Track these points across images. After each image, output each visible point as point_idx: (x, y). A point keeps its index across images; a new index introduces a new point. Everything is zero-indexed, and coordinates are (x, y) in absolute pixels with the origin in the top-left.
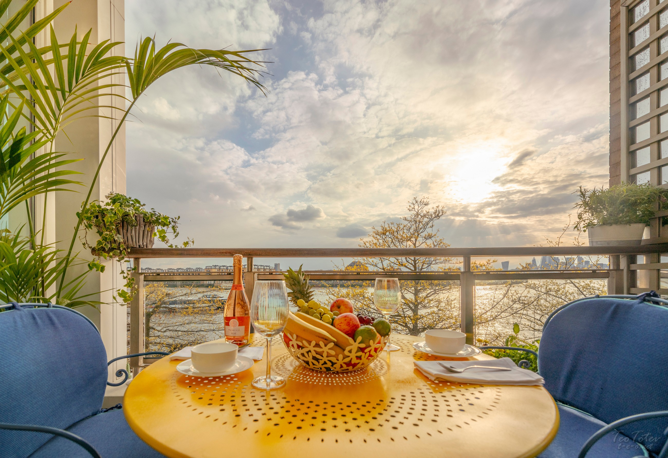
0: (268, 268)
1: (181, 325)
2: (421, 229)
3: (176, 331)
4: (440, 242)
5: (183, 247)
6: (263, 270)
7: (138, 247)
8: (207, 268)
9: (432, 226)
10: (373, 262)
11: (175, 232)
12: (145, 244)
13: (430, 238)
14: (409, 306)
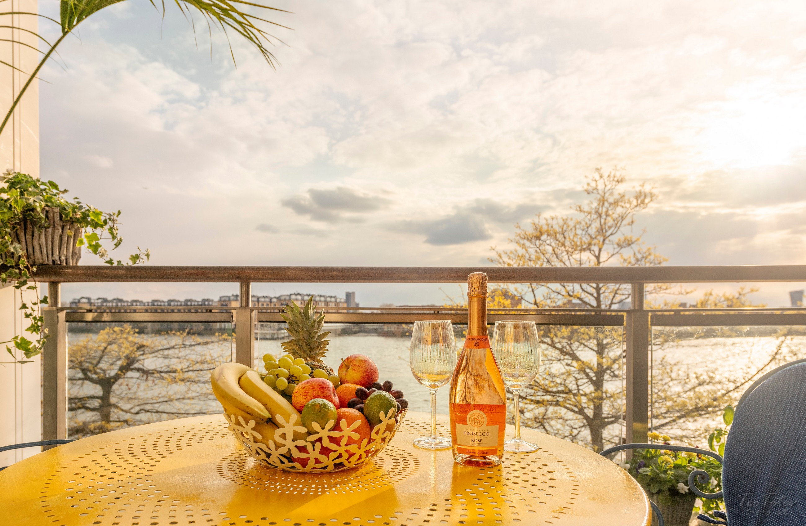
0: (333, 299)
1: (166, 401)
2: (610, 227)
3: (157, 412)
4: (647, 254)
5: (131, 263)
6: (323, 304)
7: (51, 263)
8: (223, 299)
9: (632, 222)
10: (516, 290)
11: (114, 238)
12: (63, 258)
13: (629, 245)
14: (587, 375)
